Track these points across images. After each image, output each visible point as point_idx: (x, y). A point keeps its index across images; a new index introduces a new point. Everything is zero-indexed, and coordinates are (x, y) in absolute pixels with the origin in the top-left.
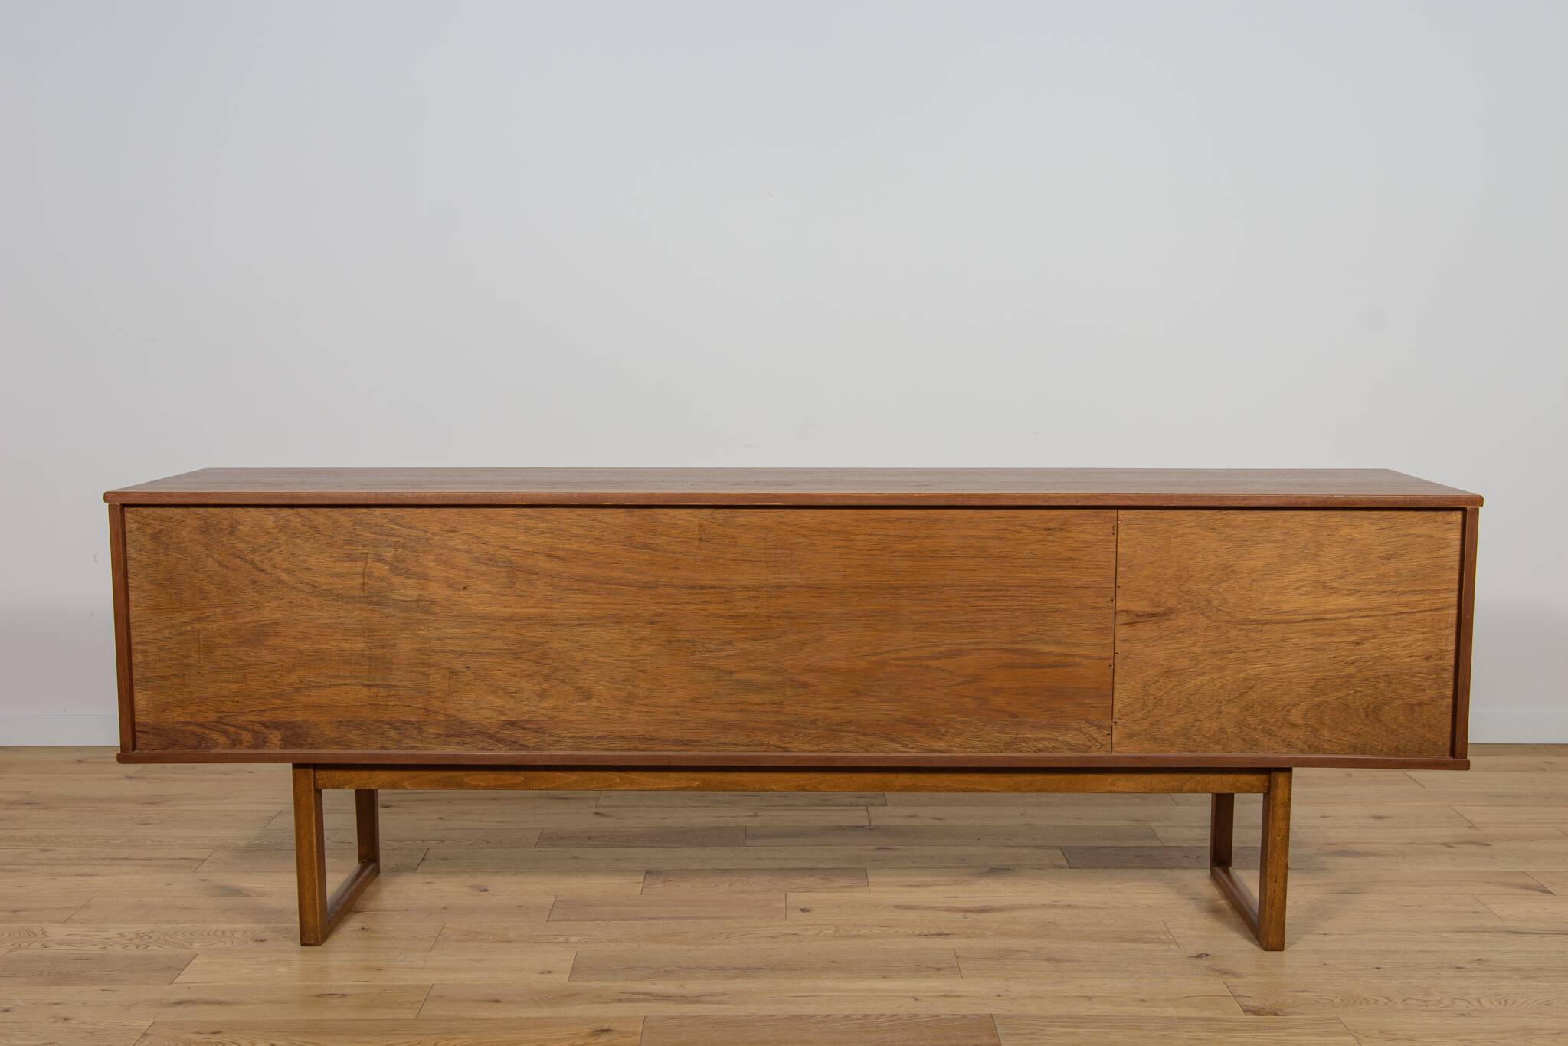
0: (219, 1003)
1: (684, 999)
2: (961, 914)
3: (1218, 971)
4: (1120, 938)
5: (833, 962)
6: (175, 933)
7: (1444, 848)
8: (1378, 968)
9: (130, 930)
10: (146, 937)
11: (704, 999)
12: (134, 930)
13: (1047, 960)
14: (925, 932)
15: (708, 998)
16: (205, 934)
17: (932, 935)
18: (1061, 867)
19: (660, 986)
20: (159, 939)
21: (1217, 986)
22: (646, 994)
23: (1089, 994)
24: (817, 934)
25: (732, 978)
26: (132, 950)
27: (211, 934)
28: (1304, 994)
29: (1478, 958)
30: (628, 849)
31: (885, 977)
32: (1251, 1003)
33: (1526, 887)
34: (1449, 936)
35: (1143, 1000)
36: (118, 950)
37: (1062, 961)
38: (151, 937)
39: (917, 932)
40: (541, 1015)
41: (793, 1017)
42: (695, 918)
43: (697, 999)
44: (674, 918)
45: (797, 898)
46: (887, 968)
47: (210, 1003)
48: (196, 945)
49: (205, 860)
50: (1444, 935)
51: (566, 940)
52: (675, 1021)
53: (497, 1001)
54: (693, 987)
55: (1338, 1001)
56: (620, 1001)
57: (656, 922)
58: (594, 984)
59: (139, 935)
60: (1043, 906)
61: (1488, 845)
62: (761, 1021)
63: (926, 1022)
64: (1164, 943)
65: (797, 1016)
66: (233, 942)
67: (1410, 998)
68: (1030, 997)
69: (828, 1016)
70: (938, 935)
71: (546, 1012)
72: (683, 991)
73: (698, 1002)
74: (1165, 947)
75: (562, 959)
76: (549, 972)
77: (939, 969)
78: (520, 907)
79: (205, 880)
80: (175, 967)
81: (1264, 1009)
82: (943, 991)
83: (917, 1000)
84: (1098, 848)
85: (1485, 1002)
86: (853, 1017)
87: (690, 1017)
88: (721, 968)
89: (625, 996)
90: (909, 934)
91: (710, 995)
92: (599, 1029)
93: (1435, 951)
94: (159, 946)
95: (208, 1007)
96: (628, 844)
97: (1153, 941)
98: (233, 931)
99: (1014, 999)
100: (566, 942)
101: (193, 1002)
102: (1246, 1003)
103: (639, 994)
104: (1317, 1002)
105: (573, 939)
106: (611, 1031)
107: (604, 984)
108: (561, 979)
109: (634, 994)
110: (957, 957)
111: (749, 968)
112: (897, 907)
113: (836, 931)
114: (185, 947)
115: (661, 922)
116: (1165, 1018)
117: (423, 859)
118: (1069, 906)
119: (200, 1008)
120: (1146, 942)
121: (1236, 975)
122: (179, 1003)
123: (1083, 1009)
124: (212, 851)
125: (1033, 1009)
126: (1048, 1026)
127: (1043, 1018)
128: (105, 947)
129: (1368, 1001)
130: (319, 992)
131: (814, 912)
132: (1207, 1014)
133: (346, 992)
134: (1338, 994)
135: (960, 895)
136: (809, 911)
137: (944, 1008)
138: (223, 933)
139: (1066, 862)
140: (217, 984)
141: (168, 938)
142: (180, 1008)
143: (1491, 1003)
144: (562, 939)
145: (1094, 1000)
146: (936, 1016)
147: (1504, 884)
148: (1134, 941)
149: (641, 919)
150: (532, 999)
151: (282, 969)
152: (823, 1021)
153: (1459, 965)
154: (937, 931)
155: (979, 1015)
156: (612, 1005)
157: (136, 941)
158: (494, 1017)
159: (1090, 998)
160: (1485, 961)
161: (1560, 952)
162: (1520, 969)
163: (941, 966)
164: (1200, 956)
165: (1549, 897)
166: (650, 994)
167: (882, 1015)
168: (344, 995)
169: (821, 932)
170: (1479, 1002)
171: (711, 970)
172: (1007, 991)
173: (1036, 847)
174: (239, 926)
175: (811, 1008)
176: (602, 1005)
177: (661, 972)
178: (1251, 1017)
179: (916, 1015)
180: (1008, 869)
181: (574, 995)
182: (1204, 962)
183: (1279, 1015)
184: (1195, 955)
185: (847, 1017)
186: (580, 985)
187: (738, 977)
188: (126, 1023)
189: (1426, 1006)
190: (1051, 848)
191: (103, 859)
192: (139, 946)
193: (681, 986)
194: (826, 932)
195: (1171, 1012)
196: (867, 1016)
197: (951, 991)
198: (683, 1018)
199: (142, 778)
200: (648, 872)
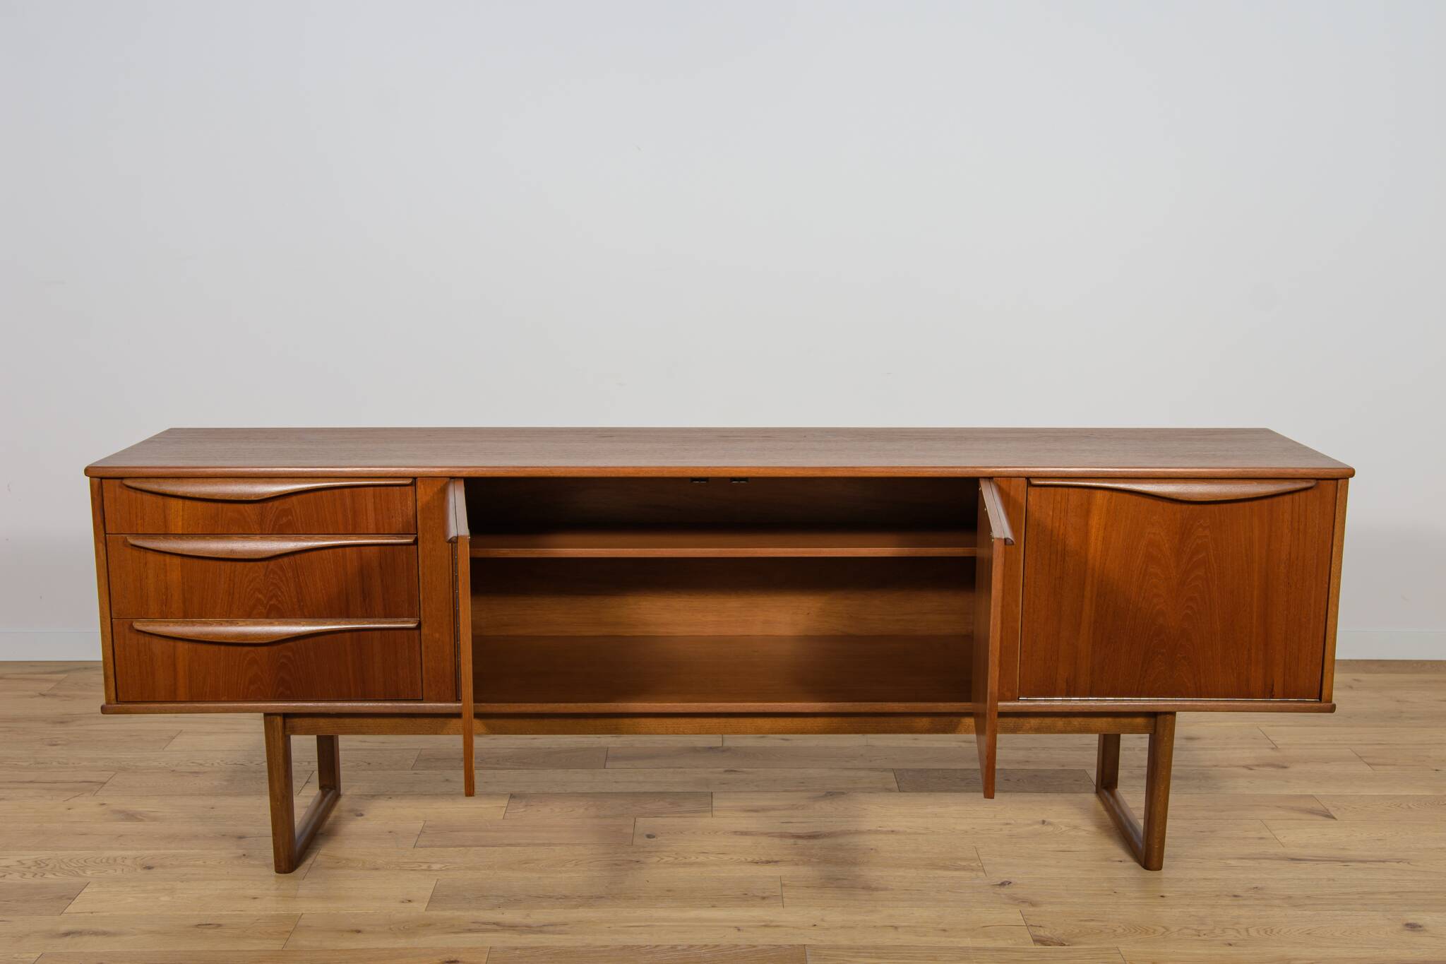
0: (105, 933)
1: (528, 929)
2: (794, 840)
3: (1017, 899)
4: (934, 864)
5: (669, 891)
6: (70, 859)
7: (1244, 771)
8: (1162, 896)
9: (30, 857)
10: (43, 865)
11: (545, 928)
12: (33, 857)
13: (863, 887)
14: (757, 859)
15: (551, 928)
16: (98, 861)
17: (762, 862)
18: (891, 789)
19: (509, 916)
20: (55, 866)
21: (1013, 914)
22: (494, 924)
23: (896, 924)
24: (659, 861)
25: (577, 907)
26: (29, 879)
27: (104, 861)
28: (1091, 922)
29: (1255, 885)
30: (496, 771)
31: (713, 907)
32: (1041, 931)
33: (1312, 812)
34: (1234, 863)
35: (944, 930)
36: (16, 877)
37: (876, 888)
38: (47, 865)
39: (749, 859)
40: (396, 946)
41: (624, 948)
42: (550, 845)
43: (540, 929)
44: (528, 845)
45: (645, 823)
46: (716, 898)
47: (96, 933)
48: (89, 873)
49: (105, 782)
50: (1228, 861)
51: (429, 866)
52: (518, 952)
53: (359, 932)
54: (539, 916)
55: (1120, 929)
56: (470, 931)
57: (513, 848)
58: (448, 914)
59: (37, 863)
60: (868, 832)
61: (1286, 767)
62: (595, 952)
63: (743, 953)
64: (973, 869)
65: (628, 946)
66: (123, 870)
67: (1186, 928)
68: (842, 927)
69: (657, 946)
70: (768, 862)
71: (401, 943)
72: (529, 921)
73: (541, 932)
74: (973, 874)
75: (423, 887)
76: (409, 900)
77: (764, 898)
78: (390, 832)
79: (104, 804)
80: (69, 896)
81: (1052, 938)
82: (764, 921)
83: (739, 930)
84: (928, 770)
85: (1252, 932)
86: (679, 948)
87: (532, 948)
88: (566, 897)
89: (476, 925)
90: (741, 862)
91: (552, 925)
92: (447, 960)
93: (1217, 879)
94: (55, 874)
95: (94, 938)
96: (498, 766)
97: (963, 868)
98: (124, 858)
99: (828, 929)
100: (429, 869)
101: (80, 932)
102: (1037, 932)
103: (488, 922)
104: (1101, 930)
105: (435, 867)
106: (458, 962)
107: (457, 913)
108: (419, 908)
109: (484, 923)
110: (783, 885)
111: (591, 896)
112: (735, 832)
113: (676, 859)
114: (79, 876)
115: (518, 847)
116: (961, 948)
117: (307, 782)
118: (893, 831)
119: (86, 938)
120: (957, 869)
121: (1034, 905)
122: (66, 933)
123: (889, 939)
124: (113, 772)
125: (843, 940)
126: (854, 957)
127: (850, 948)
128: (4, 876)
129: (1148, 931)
130: (196, 922)
131: (659, 838)
132: (1001, 943)
133: (222, 921)
134: (1122, 922)
135: (795, 819)
136: (654, 836)
137: (763, 939)
138: (115, 860)
139: (896, 784)
140: (105, 914)
141: (63, 866)
142: (67, 938)
143: (1258, 932)
144: (425, 867)
145: (900, 930)
146: (754, 947)
147: (1293, 808)
148: (946, 867)
149: (500, 846)
150: (390, 929)
151: (165, 899)
152: (652, 952)
153: (1236, 893)
154: (769, 858)
155: (793, 945)
156: (462, 935)
157: (33, 869)
158: (354, 946)
159: (896, 928)
160: (1262, 889)
162: (1290, 898)
163: (766, 894)
164: (1002, 883)
165: (1331, 820)
166: (497, 924)
167: (706, 945)
168: (219, 925)
169: (662, 859)
170: (1247, 931)
171: (557, 898)
172: (823, 920)
173: (871, 769)
174: (129, 853)
175: (642, 939)
176: (453, 935)
177: (512, 901)
178: (1039, 946)
179: (737, 945)
180: (842, 792)
181: (429, 924)
182: (1005, 889)
183: (1064, 944)
184: (999, 882)
185: (674, 948)
186: (436, 914)
187: (580, 906)
188: (16, 954)
189: (1199, 936)
190: (885, 769)
191: (11, 782)
192: (36, 874)
193: (527, 914)
194: (666, 859)
195: (968, 941)
196: (692, 946)
197: (771, 921)
198: (526, 949)
199: (54, 696)
200: (512, 795)
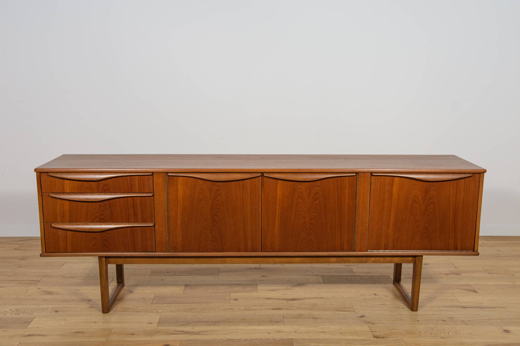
0: (42, 335)
1: (194, 334)
2: (286, 301)
3: (367, 322)
4: (337, 310)
5: (243, 319)
6: (28, 309)
7: (445, 276)
8: (418, 321)
9: (14, 308)
10: (18, 311)
11: (200, 333)
12: (15, 308)
13: (312, 318)
14: (274, 308)
15: (202, 333)
16: (38, 309)
17: (276, 309)
18: (320, 283)
19: (186, 329)
20: (23, 311)
21: (366, 328)
22: (181, 331)
23: (324, 331)
24: (239, 309)
25: (210, 325)
26: (14, 316)
27: (40, 309)
28: (394, 330)
29: (451, 317)
30: (180, 276)
31: (259, 325)
32: (376, 334)
33: (469, 290)
34: (443, 309)
35: (342, 333)
36: (9, 315)
37: (317, 319)
38: (20, 311)
39: (271, 308)
40: (147, 339)
41: (228, 340)
42: (200, 303)
43: (198, 333)
44: (193, 303)
45: (233, 295)
46: (260, 322)
47: (39, 335)
48: (35, 313)
49: (39, 281)
50: (441, 308)
51: (157, 311)
52: (190, 341)
53: (133, 334)
54: (197, 329)
55: (404, 333)
56: (173, 334)
57: (187, 304)
58: (165, 328)
59: (16, 310)
60: (313, 298)
61: (460, 274)
62: (218, 341)
63: (271, 341)
64: (351, 311)
65: (230, 340)
66: (47, 312)
67: (427, 332)
68: (305, 332)
69: (240, 339)
70: (278, 309)
71: (149, 338)
72: (193, 330)
73: (198, 334)
74: (351, 313)
75: (155, 318)
76: (151, 323)
78: (143, 298)
79: (39, 289)
80: (28, 322)
81: (380, 336)
82: (277, 330)
83: (269, 333)
84: (334, 276)
85: (450, 333)
86: (248, 340)
87: (195, 340)
88: (207, 322)
89: (174, 332)
90: (269, 309)
91: (202, 332)
92: (165, 345)
93: (437, 314)
94: (23, 314)
95: (38, 337)
96: (180, 275)
97: (347, 311)
98: (48, 308)
99: (300, 333)
101: (33, 335)
102: (374, 334)
103: (180, 331)
104: (397, 333)
105: (159, 311)
106: (169, 345)
107: (168, 328)
108: (154, 326)
109: (178, 331)
110: (284, 317)
111: (216, 322)
112: (266, 298)
113: (245, 308)
114: (32, 314)
115: (189, 304)
116: (348, 339)
117: (112, 280)
118: (322, 298)
119: (35, 337)
120: (345, 311)
121: (373, 324)
122: (29, 336)
123: (322, 336)
124: (43, 277)
125: (306, 337)
126: (310, 343)
127: (309, 340)
128: (5, 315)
129: (413, 333)
130: (75, 331)
131: (239, 301)
132: (362, 338)
133: (84, 331)
134: (404, 330)
135: (286, 294)
136: (237, 300)
137: (278, 336)
138: (45, 309)
139: (322, 281)
140: (42, 328)
141: (26, 311)
142: (29, 337)
143: (452, 333)
145: (326, 333)
146: (275, 339)
147: (462, 289)
148: (341, 311)
149: (183, 303)
150: (144, 333)
151: (63, 323)
152: (238, 341)
153: (444, 320)
154: (278, 307)
155: (288, 339)
156: (170, 335)
157: (15, 312)
158: (132, 340)
159: (325, 332)
160: (453, 318)
161: (477, 314)
162: (463, 321)
163: (277, 321)
164: (362, 317)
165: (476, 294)
166: (183, 332)
167: (257, 339)
168: (83, 332)
169: (240, 308)
170: (448, 333)
171: (203, 322)
172: (298, 330)
173: (313, 275)
174: (50, 306)
175: (235, 337)
176: (167, 336)
177: (187, 323)
178: (375, 339)
179: (268, 339)
180: (303, 284)
181: (158, 332)
182: (363, 319)
183: (384, 338)
184: (360, 316)
185: (246, 340)
186: (160, 328)
187: (212, 325)
188: (10, 343)
189: (432, 335)
190: (318, 276)
191: (5, 281)
192: (16, 314)
193: (193, 328)
194: (242, 308)
195: (350, 337)
196: (252, 339)
197: (280, 330)
198: (193, 340)
199: (20, 250)
200: (186, 285)
